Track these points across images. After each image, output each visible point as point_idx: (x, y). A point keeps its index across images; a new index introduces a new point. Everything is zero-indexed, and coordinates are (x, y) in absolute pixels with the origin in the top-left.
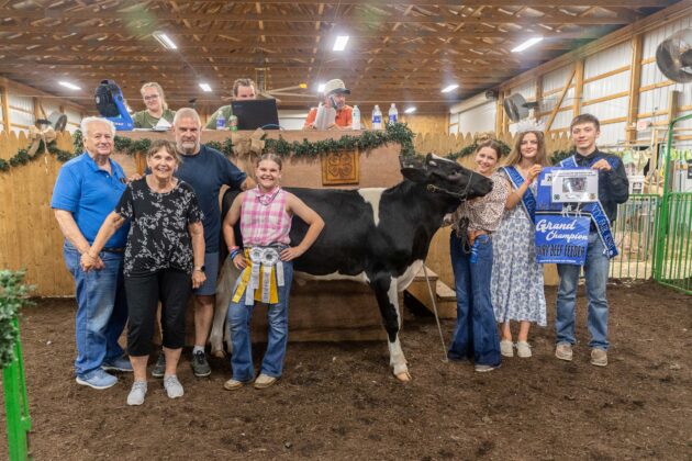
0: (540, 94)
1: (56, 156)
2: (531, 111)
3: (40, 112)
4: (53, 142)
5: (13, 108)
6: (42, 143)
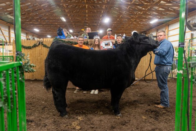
1: (43, 46)
2: (155, 38)
3: (28, 37)
4: (42, 42)
6: (40, 42)
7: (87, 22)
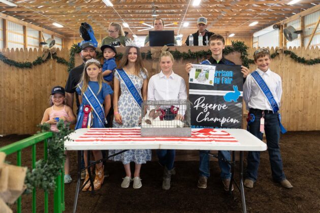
0: (303, 26)
1: (56, 60)
2: (299, 35)
3: (42, 39)
4: (55, 53)
5: (29, 37)
6: (49, 54)
7: (157, 7)
